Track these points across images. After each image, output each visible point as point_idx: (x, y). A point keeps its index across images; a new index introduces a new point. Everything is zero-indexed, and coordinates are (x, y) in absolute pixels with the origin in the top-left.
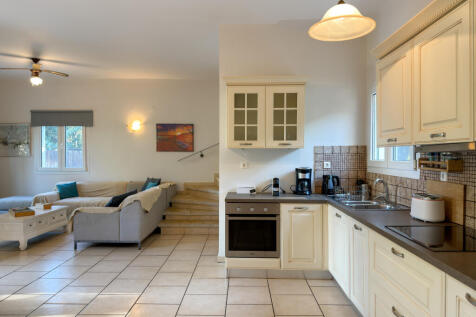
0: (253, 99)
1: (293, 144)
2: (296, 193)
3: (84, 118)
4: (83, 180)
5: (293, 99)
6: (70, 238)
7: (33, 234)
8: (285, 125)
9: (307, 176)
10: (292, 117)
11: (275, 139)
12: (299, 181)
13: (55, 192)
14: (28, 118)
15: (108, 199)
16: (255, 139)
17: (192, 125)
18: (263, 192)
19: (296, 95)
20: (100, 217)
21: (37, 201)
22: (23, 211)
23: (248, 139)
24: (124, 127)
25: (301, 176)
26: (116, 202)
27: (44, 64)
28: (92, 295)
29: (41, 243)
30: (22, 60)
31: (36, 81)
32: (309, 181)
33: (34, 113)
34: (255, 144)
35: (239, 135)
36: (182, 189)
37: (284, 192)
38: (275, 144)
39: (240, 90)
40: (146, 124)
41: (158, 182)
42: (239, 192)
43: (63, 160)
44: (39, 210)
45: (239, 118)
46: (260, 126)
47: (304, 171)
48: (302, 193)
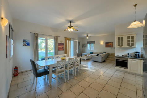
0: (122, 38)
1: (133, 46)
2: (135, 57)
3: (94, 42)
4: (94, 51)
5: (132, 37)
6: (91, 60)
7: (87, 58)
8: (130, 43)
9: (138, 53)
10: (132, 41)
11: (128, 45)
12: (135, 54)
13: (90, 53)
14: (86, 43)
15: (96, 55)
16: (123, 45)
17: (113, 42)
18: (125, 56)
19: (133, 36)
20: (95, 57)
21: (87, 54)
22: (86, 55)
23: (121, 45)
24: (100, 43)
25: (136, 53)
26: (97, 55)
27: (89, 35)
28: (95, 71)
29: (88, 60)
30: (86, 35)
31: (87, 38)
32: (139, 55)
33: (87, 42)
34: (122, 47)
35: (119, 45)
36: (110, 54)
37: (131, 56)
38: (128, 47)
39: (119, 37)
40: (104, 43)
41: (106, 53)
42: (119, 55)
43: (91, 48)
44: (88, 55)
45: (119, 42)
46: (124, 43)
47: (137, 52)
48: (136, 57)
